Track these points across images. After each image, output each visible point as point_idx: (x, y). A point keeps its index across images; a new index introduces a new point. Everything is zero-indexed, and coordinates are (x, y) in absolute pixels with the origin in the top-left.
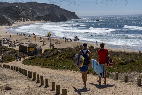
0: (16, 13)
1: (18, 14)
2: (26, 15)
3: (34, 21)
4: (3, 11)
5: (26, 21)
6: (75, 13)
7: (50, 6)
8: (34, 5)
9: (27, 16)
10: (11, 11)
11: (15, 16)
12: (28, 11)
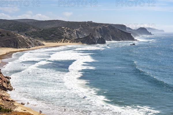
1: (61, 35)
6: (131, 34)
12: (72, 32)
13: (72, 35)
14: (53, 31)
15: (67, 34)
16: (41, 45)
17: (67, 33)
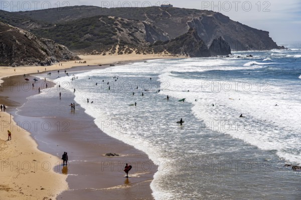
0: (106, 32)
1: (109, 36)
2: (131, 37)
3: (144, 54)
5: (125, 53)
6: (268, 33)
7: (203, 15)
8: (161, 14)
9: (131, 42)
10: (93, 28)
11: (100, 42)
12: (137, 29)
13: (138, 35)
14: (89, 25)
15: (124, 34)
16: (72, 59)
17: (125, 31)
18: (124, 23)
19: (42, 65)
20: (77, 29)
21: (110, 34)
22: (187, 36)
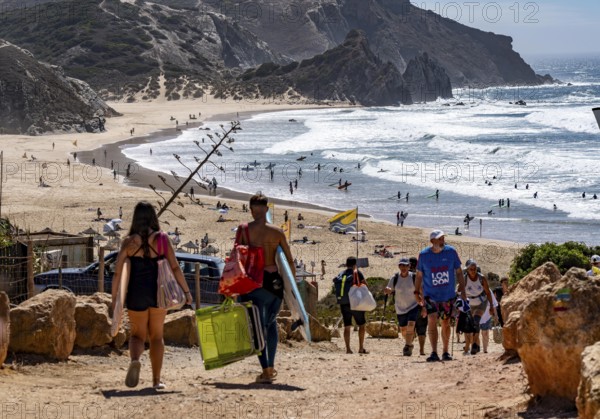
0: (124, 41)
1: (134, 52)
2: (188, 54)
3: (236, 98)
4: (37, 29)
5: (185, 95)
6: (510, 39)
9: (190, 67)
10: (88, 29)
11: (112, 66)
12: (199, 32)
17: (171, 38)
18: (163, 17)
19: (89, 129)
20: (43, 32)
21: (136, 47)
22: (348, 51)
